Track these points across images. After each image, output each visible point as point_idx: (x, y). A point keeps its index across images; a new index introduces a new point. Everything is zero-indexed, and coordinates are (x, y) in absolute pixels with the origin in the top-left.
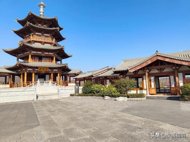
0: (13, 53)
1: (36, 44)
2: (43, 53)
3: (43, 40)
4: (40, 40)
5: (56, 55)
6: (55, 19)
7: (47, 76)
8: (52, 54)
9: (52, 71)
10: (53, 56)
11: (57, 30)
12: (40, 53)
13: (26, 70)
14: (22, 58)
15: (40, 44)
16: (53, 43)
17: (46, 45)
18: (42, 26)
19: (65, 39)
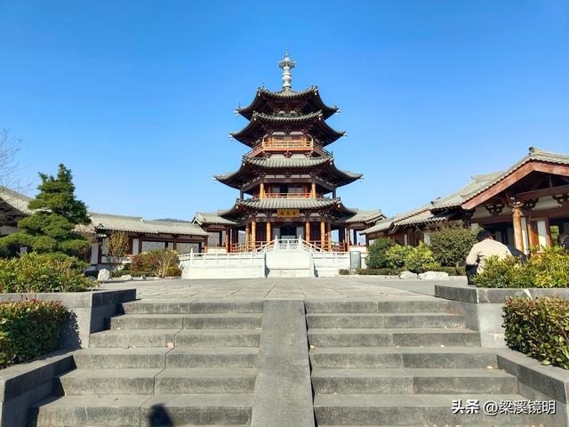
0: (233, 181)
1: (274, 157)
2: (288, 177)
3: (287, 148)
4: (282, 148)
5: (317, 178)
6: (311, 93)
7: (300, 230)
8: (308, 176)
9: (307, 216)
10: (310, 181)
11: (316, 117)
12: (283, 177)
13: (254, 217)
14: (249, 192)
15: (282, 157)
16: (310, 151)
17: (295, 157)
18: (287, 113)
19: (342, 135)
